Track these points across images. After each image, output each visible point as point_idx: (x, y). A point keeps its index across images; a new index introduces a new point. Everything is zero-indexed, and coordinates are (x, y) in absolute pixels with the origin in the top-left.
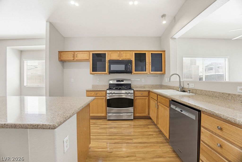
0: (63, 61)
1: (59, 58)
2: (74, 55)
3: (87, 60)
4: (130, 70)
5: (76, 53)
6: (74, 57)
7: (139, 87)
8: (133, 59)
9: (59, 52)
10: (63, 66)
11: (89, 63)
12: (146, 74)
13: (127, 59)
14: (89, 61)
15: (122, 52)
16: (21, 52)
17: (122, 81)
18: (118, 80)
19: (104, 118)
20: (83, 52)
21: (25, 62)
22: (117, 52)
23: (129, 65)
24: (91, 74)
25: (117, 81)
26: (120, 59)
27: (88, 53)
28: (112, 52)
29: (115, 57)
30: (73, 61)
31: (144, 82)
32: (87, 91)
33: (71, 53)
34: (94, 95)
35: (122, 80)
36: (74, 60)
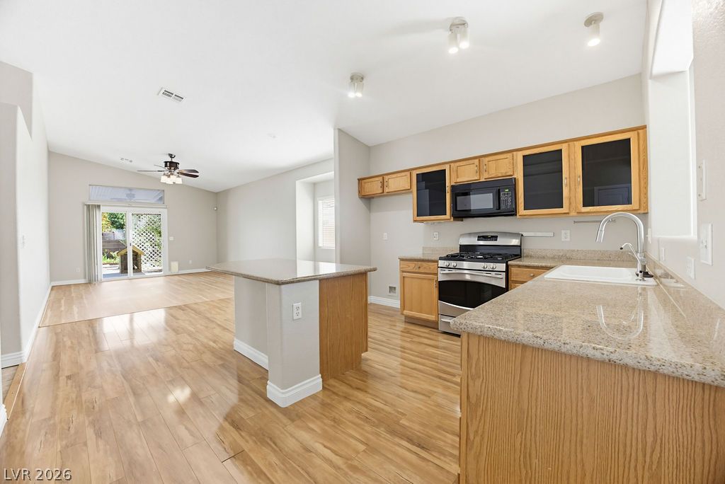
0: (367, 199)
1: (359, 192)
2: (383, 183)
3: (408, 191)
4: (507, 206)
5: (386, 178)
6: (383, 187)
7: (552, 256)
8: (519, 175)
9: (359, 180)
10: (369, 208)
11: (411, 195)
12: (565, 215)
13: (500, 175)
14: (411, 192)
15: (487, 159)
16: (314, 185)
17: (495, 238)
18: (483, 236)
19: (433, 326)
20: (399, 175)
21: (320, 202)
22: (471, 162)
23: (504, 194)
24: (415, 221)
25: (479, 237)
26: (483, 180)
27: (408, 173)
28: (461, 163)
29: (467, 175)
30: (382, 195)
31: (568, 240)
32: (402, 260)
33: (377, 179)
34: (414, 270)
35: (492, 237)
36: (383, 192)
